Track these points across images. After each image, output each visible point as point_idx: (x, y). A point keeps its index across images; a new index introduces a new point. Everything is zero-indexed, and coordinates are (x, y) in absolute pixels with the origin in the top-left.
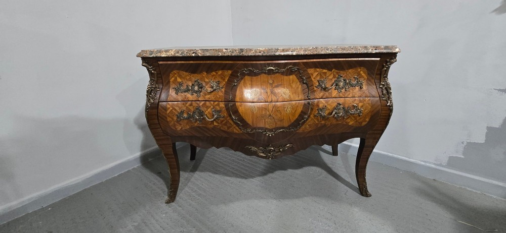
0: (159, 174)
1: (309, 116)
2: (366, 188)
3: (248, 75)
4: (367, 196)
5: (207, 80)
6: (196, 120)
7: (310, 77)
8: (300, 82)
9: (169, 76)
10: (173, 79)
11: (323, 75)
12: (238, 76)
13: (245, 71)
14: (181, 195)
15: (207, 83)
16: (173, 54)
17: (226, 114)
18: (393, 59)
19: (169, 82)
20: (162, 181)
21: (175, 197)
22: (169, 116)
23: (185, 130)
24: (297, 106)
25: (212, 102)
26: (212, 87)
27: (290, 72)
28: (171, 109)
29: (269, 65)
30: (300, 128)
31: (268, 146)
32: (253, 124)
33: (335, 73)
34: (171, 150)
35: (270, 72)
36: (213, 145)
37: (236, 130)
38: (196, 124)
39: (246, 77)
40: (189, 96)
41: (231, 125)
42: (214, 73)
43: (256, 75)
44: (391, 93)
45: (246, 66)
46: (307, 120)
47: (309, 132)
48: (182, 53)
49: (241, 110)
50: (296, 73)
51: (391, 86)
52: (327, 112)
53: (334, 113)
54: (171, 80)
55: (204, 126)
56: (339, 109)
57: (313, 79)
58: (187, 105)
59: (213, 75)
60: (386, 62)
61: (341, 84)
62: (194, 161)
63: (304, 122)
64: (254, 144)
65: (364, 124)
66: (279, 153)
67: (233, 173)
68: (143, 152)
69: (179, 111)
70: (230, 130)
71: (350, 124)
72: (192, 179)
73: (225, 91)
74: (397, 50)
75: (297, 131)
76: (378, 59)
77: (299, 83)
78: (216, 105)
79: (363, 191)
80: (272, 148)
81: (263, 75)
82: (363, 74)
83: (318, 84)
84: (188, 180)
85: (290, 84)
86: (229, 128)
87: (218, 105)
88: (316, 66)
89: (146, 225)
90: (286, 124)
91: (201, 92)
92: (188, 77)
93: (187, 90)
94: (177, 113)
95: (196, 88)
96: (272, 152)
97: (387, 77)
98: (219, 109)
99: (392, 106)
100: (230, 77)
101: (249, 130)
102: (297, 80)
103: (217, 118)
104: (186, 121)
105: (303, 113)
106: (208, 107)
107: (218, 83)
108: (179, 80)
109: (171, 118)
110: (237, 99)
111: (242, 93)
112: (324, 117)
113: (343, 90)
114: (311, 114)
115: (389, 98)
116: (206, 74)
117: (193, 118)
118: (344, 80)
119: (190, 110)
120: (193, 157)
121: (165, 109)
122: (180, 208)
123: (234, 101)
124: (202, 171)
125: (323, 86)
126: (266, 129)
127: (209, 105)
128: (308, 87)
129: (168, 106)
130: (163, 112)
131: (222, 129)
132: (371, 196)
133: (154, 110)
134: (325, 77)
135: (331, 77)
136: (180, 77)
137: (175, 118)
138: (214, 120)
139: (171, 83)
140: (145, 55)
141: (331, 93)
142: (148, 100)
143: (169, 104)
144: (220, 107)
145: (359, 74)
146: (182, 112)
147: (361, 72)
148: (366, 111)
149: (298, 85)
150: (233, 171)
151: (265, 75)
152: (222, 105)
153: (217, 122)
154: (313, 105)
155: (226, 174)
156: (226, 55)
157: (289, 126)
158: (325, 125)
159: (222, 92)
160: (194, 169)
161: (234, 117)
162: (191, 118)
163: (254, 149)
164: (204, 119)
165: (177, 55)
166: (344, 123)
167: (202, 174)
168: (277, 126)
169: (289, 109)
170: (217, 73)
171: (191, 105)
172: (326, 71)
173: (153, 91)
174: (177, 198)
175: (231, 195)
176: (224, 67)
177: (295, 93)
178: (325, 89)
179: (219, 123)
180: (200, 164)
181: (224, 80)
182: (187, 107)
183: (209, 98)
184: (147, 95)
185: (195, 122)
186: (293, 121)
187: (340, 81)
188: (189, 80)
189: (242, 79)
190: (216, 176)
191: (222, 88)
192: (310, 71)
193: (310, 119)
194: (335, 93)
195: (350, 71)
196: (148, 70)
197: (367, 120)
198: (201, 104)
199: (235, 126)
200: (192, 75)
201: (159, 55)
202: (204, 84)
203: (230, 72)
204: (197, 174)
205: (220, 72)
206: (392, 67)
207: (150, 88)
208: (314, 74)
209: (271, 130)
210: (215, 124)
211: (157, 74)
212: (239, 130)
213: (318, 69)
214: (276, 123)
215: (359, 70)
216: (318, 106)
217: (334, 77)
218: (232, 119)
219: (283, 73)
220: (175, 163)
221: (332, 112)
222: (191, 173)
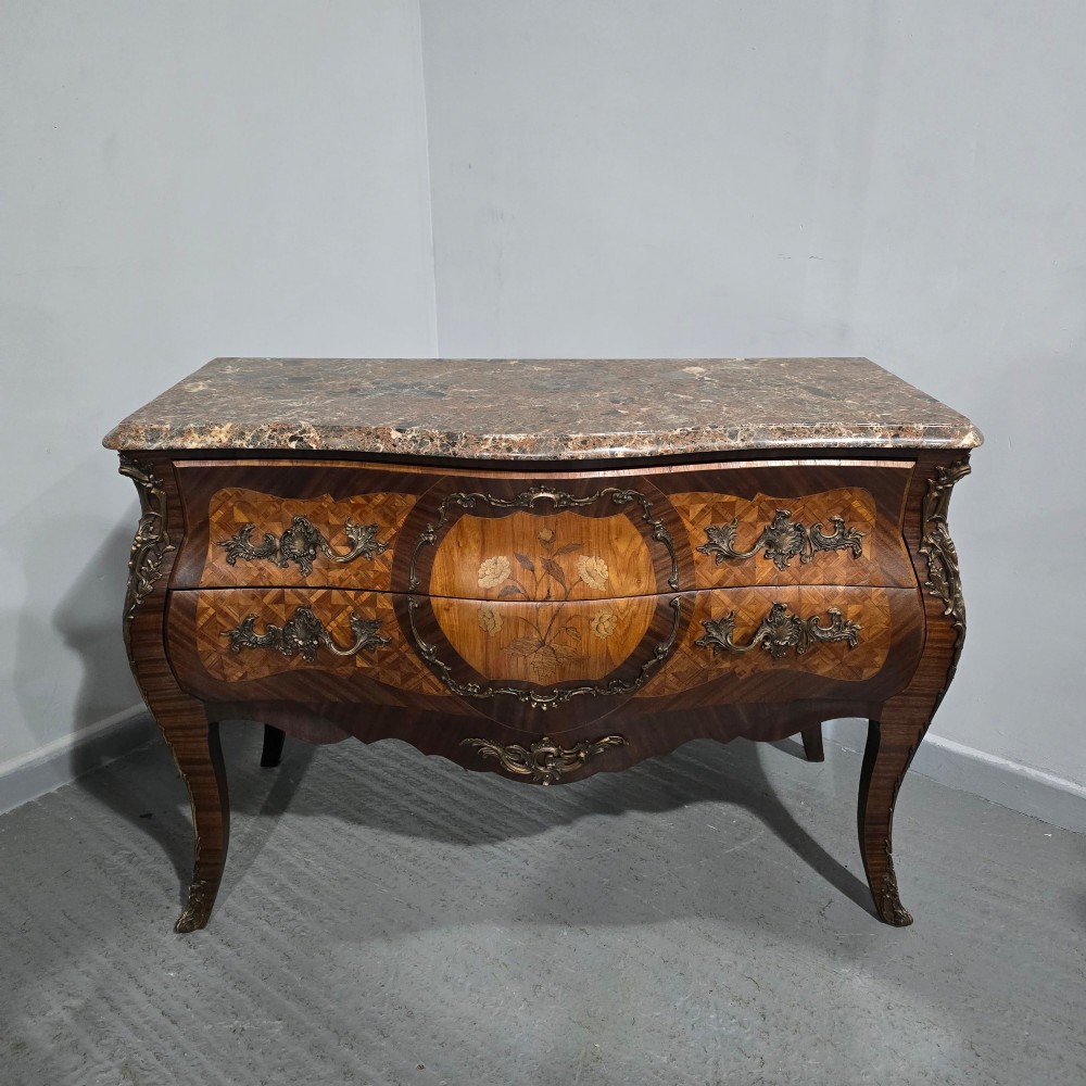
0: (145, 820)
1: (675, 647)
2: (895, 895)
3: (474, 512)
4: (897, 924)
5: (334, 520)
6: (297, 650)
7: (678, 519)
8: (643, 535)
9: (207, 503)
10: (220, 513)
11: (723, 513)
12: (438, 516)
13: (463, 500)
14: (230, 901)
15: (334, 530)
16: (225, 440)
17: (396, 635)
18: (958, 466)
19: (206, 523)
20: (157, 849)
21: (208, 910)
22: (203, 637)
23: (257, 680)
24: (634, 615)
25: (351, 594)
26: (351, 544)
27: (607, 507)
28: (211, 611)
29: (538, 485)
30: (643, 684)
31: (538, 741)
32: (486, 668)
33: (763, 505)
34: (206, 745)
35: (542, 507)
36: (351, 733)
37: (431, 686)
38: (294, 663)
39: (466, 518)
40: (274, 571)
41: (416, 668)
42: (359, 499)
43: (496, 513)
44: (956, 574)
45: (464, 484)
46: (668, 658)
47: (680, 696)
48: (256, 437)
49: (447, 621)
50: (630, 508)
51: (959, 551)
52: (738, 633)
53: (760, 637)
54: (214, 519)
55: (323, 668)
56: (780, 623)
57: (688, 526)
58: (266, 600)
59: (356, 507)
60: (938, 476)
61: (788, 541)
62: (277, 770)
63: (658, 666)
64: (493, 734)
65: (868, 673)
66: (578, 765)
67: (421, 820)
68: (85, 732)
69: (239, 620)
70: (411, 685)
71: (819, 673)
72: (270, 844)
73: (395, 558)
74: (967, 441)
75: (637, 695)
76: (909, 465)
77: (639, 539)
78: (365, 603)
79: (884, 904)
80: (552, 749)
81: (520, 514)
82: (862, 511)
83: (704, 540)
84: (254, 844)
85: (610, 542)
86: (406, 678)
87: (372, 602)
88: (695, 483)
89: (113, 1008)
90: (597, 673)
91: (314, 557)
92: (272, 510)
93: (268, 552)
94: (229, 627)
95: (298, 546)
96: (552, 761)
97: (943, 520)
98: (371, 614)
99: (961, 618)
100: (410, 514)
101: (474, 688)
102: (634, 530)
103: (366, 646)
104: (260, 653)
105: (653, 637)
106: (336, 610)
107: (374, 530)
108: (240, 517)
109: (209, 642)
110: (437, 584)
111: (450, 567)
112: (725, 651)
113: (793, 562)
114: (680, 638)
115: (952, 590)
116: (331, 499)
117: (286, 643)
118: (797, 528)
119: (274, 618)
120: (271, 756)
121: (192, 612)
122: (229, 951)
123: (423, 591)
124: (305, 811)
125: (724, 546)
126: (531, 686)
127: (342, 602)
128: (671, 552)
129: (202, 603)
130: (185, 623)
131: (383, 679)
132: (909, 922)
133: (152, 617)
134: (730, 517)
135: (752, 516)
136: (245, 506)
137: (224, 643)
138: (359, 652)
139: (214, 527)
140: (131, 443)
141: (751, 572)
142: (136, 584)
143: (202, 596)
144: (378, 612)
145: (847, 510)
146: (248, 626)
147: (856, 504)
148: (873, 632)
149: (633, 546)
150: (423, 813)
151: (527, 516)
152: (385, 603)
153: (367, 659)
154: (687, 606)
155: (392, 826)
156: (398, 450)
157: (608, 678)
158: (733, 673)
159: (384, 559)
160: (277, 804)
161: (423, 646)
162: (278, 642)
163: (490, 749)
164: (321, 646)
165: (238, 443)
166: (801, 669)
167: (308, 823)
168: (568, 678)
169: (607, 625)
170: (369, 500)
171: (280, 600)
172: (734, 498)
173: (151, 553)
174: (218, 914)
175: (409, 906)
176: (392, 484)
177: (627, 571)
178: (731, 557)
179: (372, 662)
180: (298, 782)
181: (392, 522)
182: (266, 607)
183: (341, 580)
184: (132, 569)
185: (293, 657)
186: (619, 663)
187: (783, 531)
188: (273, 519)
189: (452, 522)
190: (362, 832)
191: (387, 547)
192: (678, 500)
193: (677, 656)
194: (765, 569)
195: (816, 497)
196: (139, 485)
197: (880, 660)
198: (313, 599)
199: (426, 672)
200: (286, 501)
201: (177, 443)
202: (325, 533)
203: (412, 499)
204: (289, 825)
205: (380, 498)
206: (959, 488)
207: (143, 543)
208: (694, 510)
209: (545, 691)
210: (360, 663)
211: (168, 497)
212: (441, 686)
213: (704, 495)
214: (563, 670)
215: (847, 496)
216: (707, 613)
217: (762, 518)
218: (418, 652)
219: (585, 511)
220: (215, 792)
221: (755, 634)
222: (267, 820)
